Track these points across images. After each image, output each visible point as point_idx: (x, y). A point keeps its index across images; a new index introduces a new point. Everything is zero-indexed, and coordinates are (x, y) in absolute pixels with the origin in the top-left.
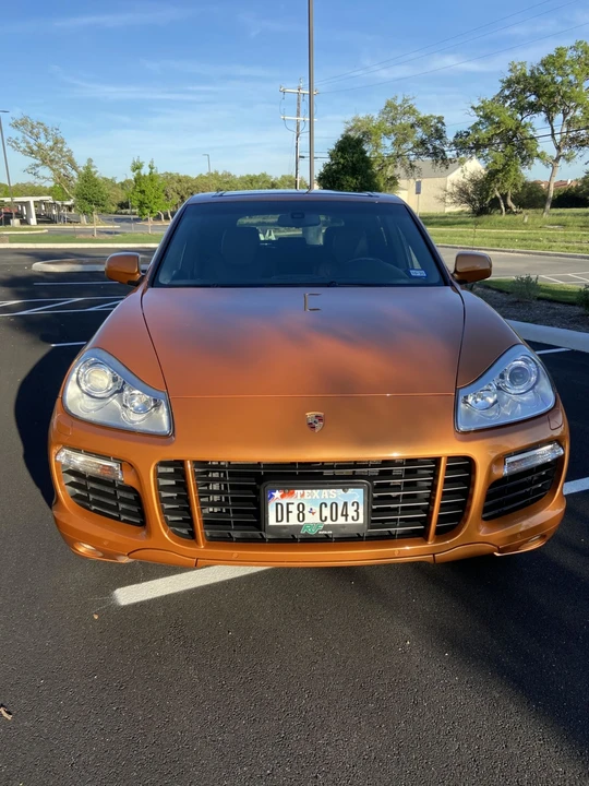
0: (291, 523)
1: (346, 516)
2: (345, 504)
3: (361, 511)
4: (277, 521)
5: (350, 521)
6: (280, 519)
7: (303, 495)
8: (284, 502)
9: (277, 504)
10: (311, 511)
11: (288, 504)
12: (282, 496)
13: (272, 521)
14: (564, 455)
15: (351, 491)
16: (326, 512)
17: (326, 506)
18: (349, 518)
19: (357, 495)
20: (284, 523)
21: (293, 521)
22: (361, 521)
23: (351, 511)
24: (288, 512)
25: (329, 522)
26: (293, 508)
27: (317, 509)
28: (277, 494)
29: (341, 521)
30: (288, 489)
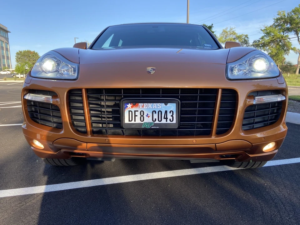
0: (137, 122)
1: (167, 118)
2: (166, 112)
3: (175, 116)
4: (129, 121)
5: (169, 122)
6: (131, 120)
7: (143, 106)
8: (133, 110)
9: (129, 111)
10: (147, 116)
11: (135, 111)
12: (132, 107)
13: (126, 121)
14: (286, 100)
15: (169, 105)
16: (156, 116)
17: (155, 113)
18: (168, 120)
19: (172, 107)
20: (133, 122)
21: (138, 121)
22: (174, 122)
23: (169, 117)
24: (135, 116)
25: (157, 122)
26: (137, 113)
27: (150, 114)
28: (129, 106)
29: (164, 121)
30: (135, 103)
